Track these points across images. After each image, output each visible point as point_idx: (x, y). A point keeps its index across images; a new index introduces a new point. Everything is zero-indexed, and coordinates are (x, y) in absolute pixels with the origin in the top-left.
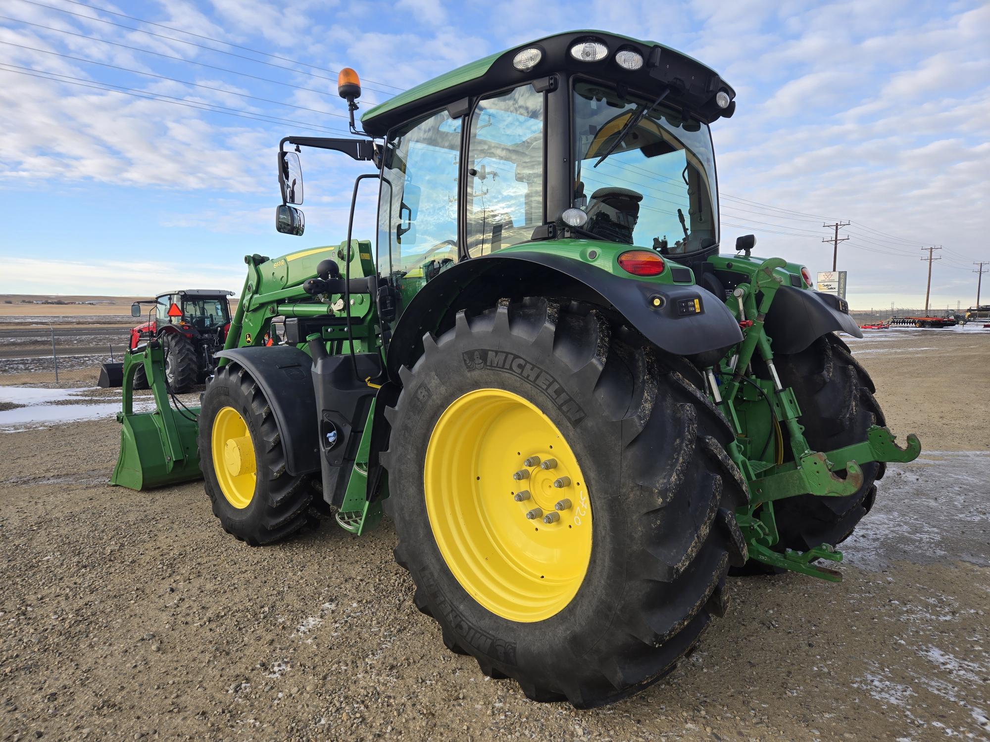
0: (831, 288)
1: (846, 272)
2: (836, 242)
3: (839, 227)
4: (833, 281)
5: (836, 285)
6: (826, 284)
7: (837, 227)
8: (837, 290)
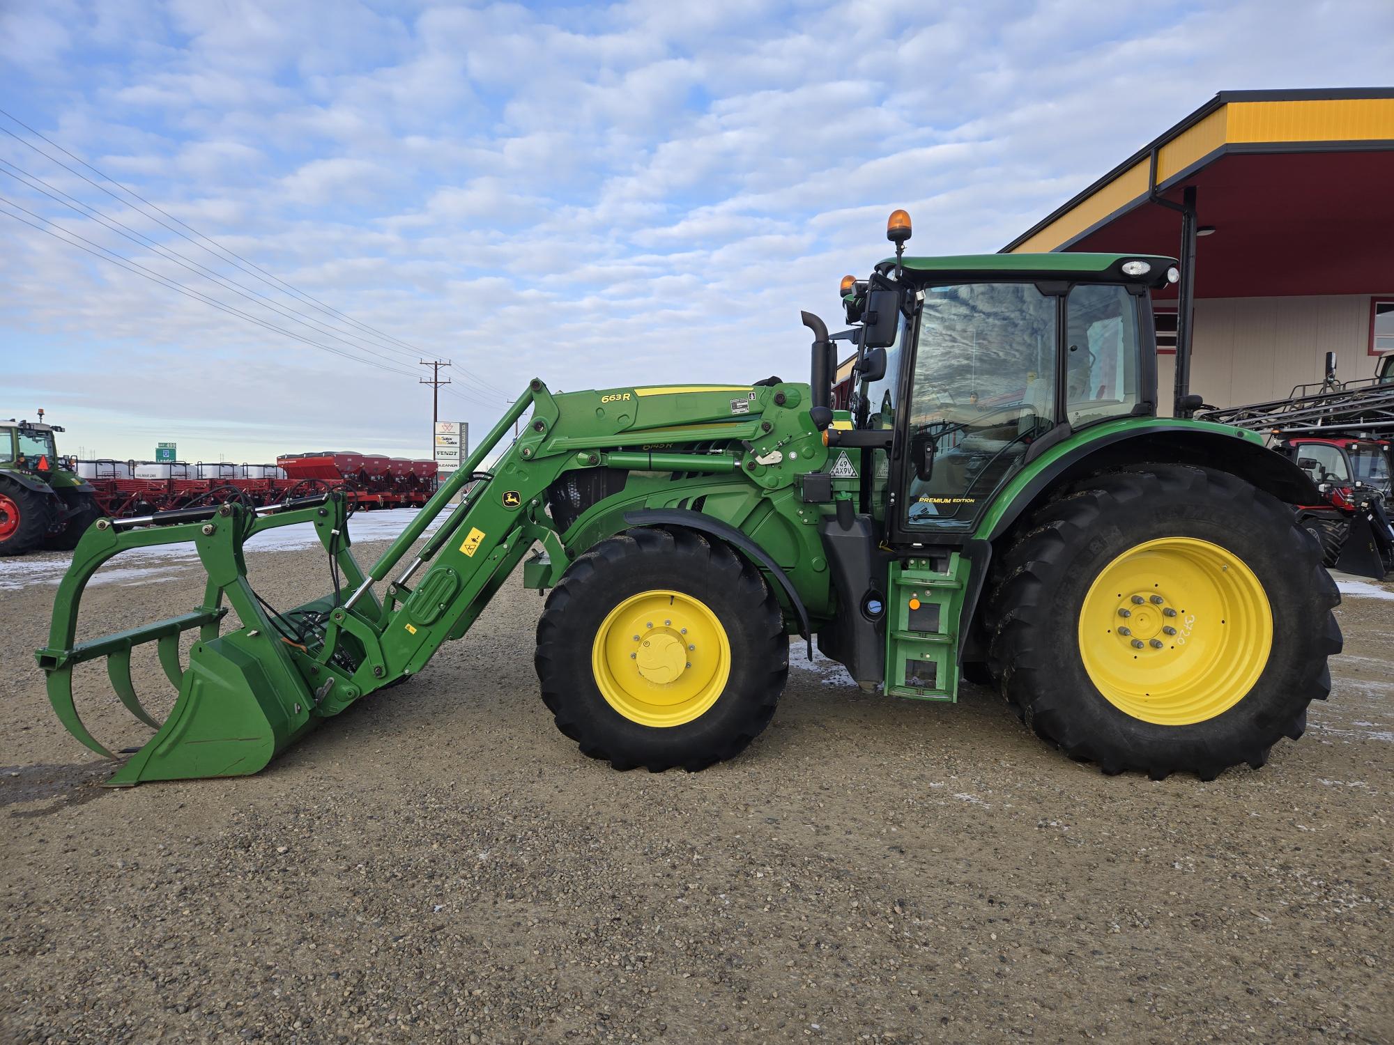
0: (452, 443)
1: (467, 424)
2: (436, 385)
3: (438, 366)
4: (454, 434)
5: (456, 439)
6: (445, 436)
7: (436, 367)
8: (458, 445)
